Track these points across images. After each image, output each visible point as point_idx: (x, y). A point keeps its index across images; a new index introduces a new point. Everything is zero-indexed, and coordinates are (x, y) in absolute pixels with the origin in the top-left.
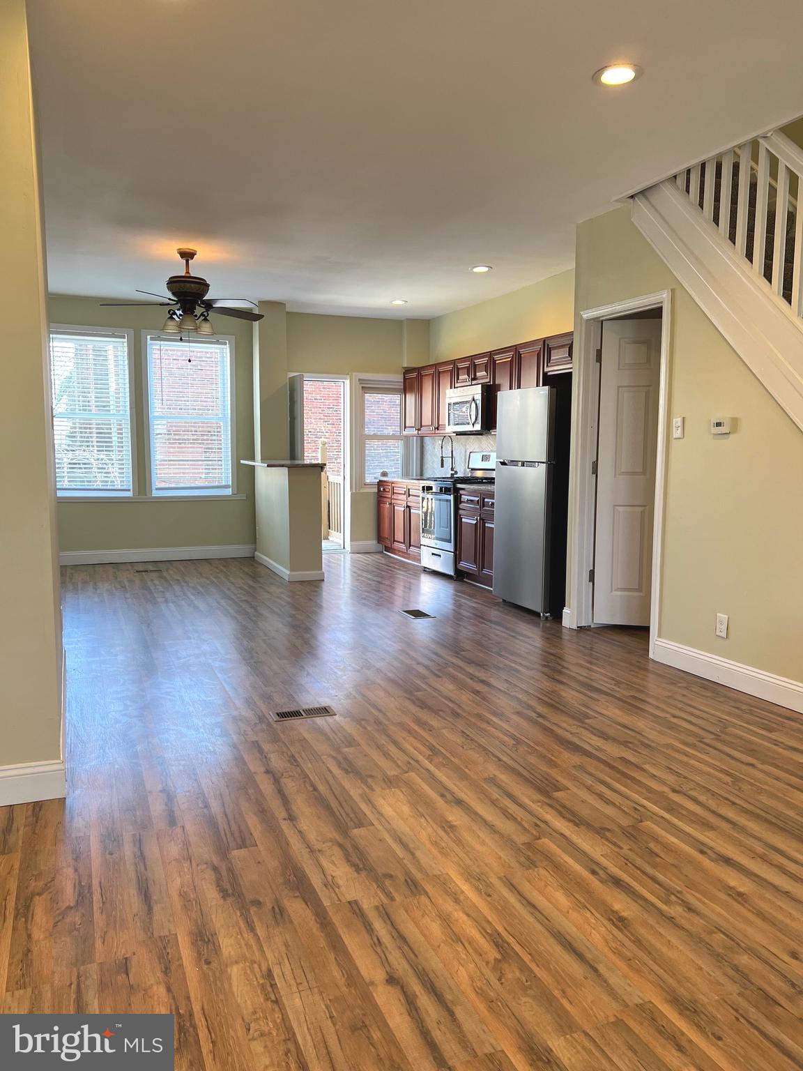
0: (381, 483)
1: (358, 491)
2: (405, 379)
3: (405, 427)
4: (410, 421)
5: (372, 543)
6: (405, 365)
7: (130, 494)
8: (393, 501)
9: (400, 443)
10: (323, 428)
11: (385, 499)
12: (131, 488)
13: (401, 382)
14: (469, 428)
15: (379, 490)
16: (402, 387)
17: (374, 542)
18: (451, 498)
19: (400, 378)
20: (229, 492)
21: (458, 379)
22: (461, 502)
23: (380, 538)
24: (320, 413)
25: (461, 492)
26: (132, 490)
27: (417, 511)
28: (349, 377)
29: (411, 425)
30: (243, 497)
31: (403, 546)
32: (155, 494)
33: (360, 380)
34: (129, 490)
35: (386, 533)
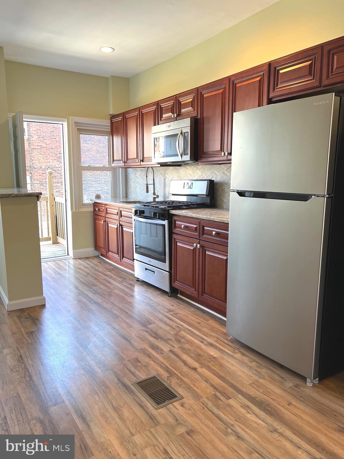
0: (95, 205)
1: (77, 211)
2: (112, 123)
3: (113, 160)
4: (118, 155)
5: (90, 250)
6: (112, 112)
8: (107, 219)
9: (109, 173)
10: (57, 165)
11: (100, 217)
13: (108, 126)
14: (178, 159)
15: (95, 210)
16: (110, 130)
17: (93, 249)
18: (165, 223)
19: (108, 123)
21: (161, 117)
22: (175, 227)
23: (97, 247)
24: (54, 156)
25: (175, 218)
27: (129, 230)
29: (118, 159)
31: (116, 256)
35: (101, 244)
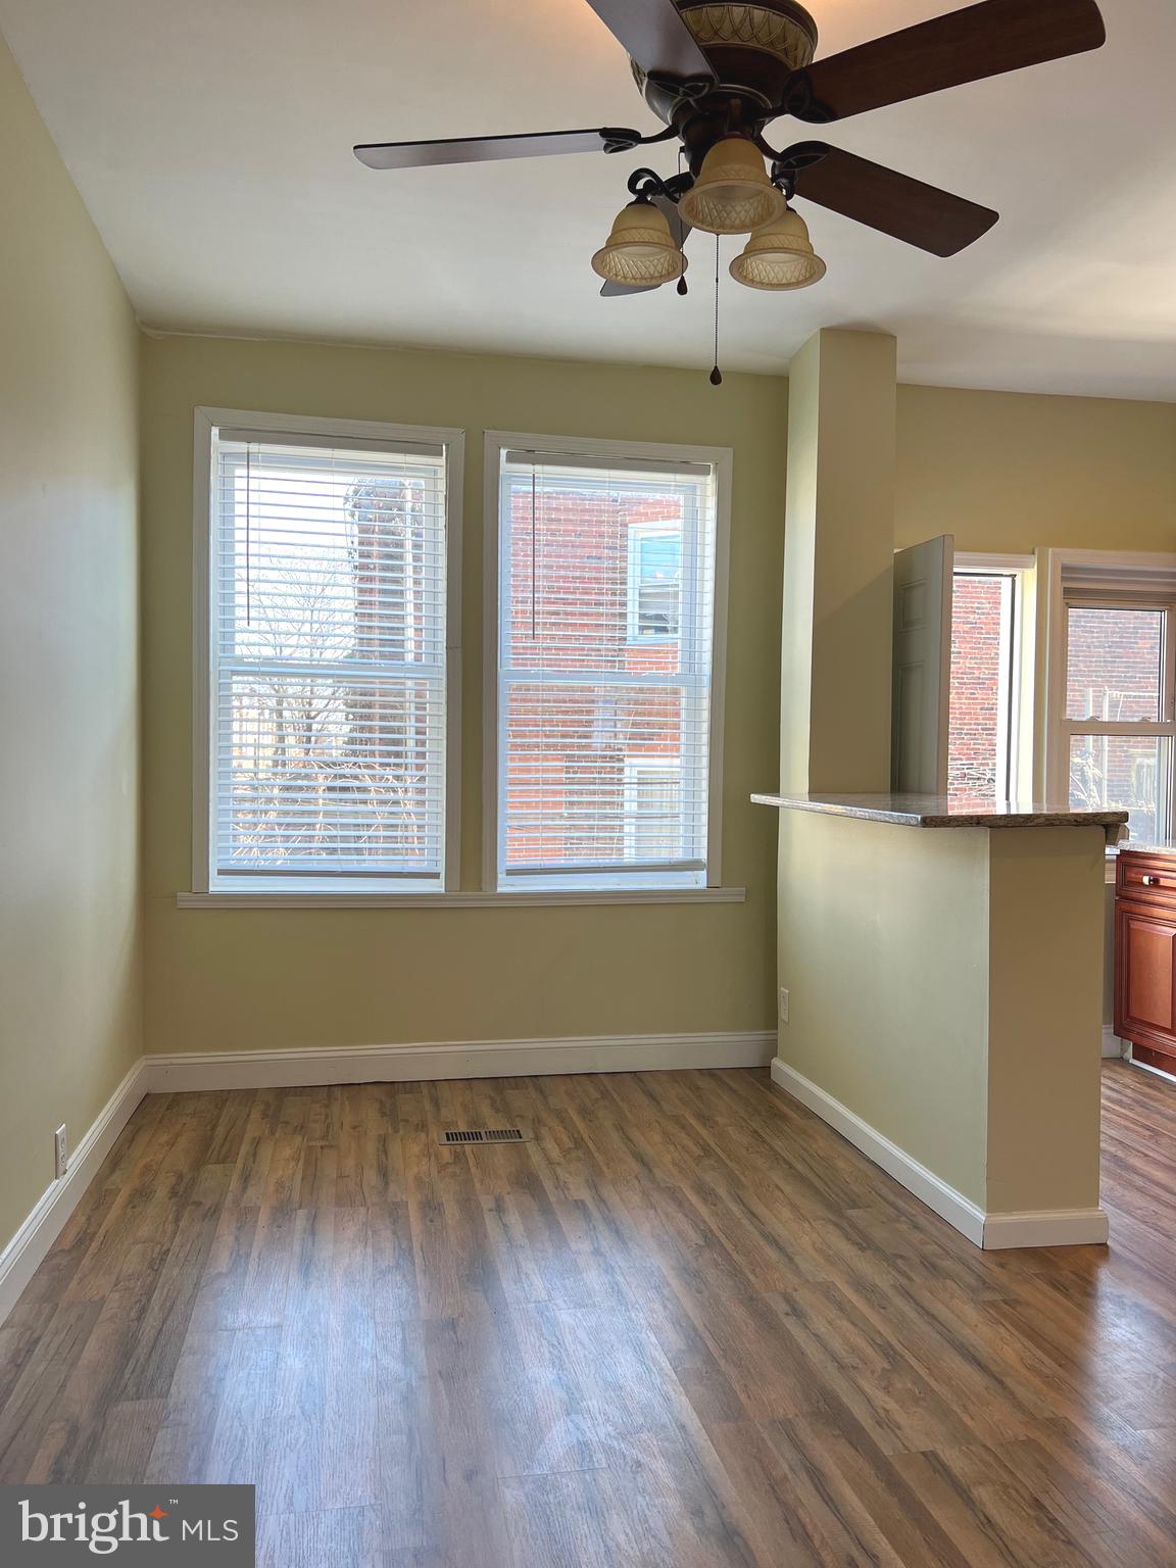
7: (437, 886)
12: (441, 869)
20: (698, 880)
26: (443, 876)
28: (1035, 559)
30: (736, 894)
32: (506, 885)
33: (1065, 569)
34: (436, 876)
